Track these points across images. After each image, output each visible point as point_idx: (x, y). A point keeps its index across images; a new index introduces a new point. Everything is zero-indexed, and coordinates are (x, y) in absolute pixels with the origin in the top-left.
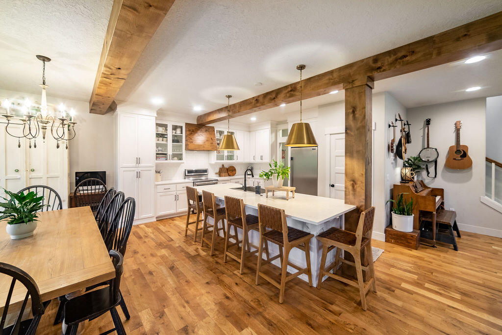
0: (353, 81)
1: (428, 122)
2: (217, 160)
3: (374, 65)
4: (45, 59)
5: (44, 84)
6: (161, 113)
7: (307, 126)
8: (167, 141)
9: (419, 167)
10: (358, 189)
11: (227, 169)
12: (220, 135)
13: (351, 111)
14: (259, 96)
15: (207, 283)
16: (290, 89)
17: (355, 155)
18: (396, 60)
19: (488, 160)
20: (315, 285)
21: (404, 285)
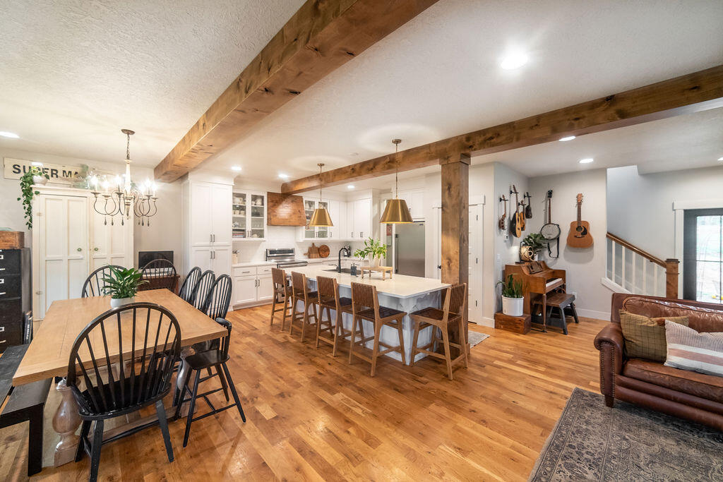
0: (448, 157)
1: (550, 194)
2: (306, 237)
3: (466, 143)
4: (129, 132)
5: (128, 158)
6: (239, 180)
7: (403, 202)
8: (245, 214)
9: (539, 245)
10: (453, 268)
11: (319, 249)
12: (310, 206)
13: (447, 187)
14: (355, 165)
15: (300, 364)
16: (388, 160)
17: (450, 232)
18: (485, 140)
20: (408, 364)
21: (496, 362)
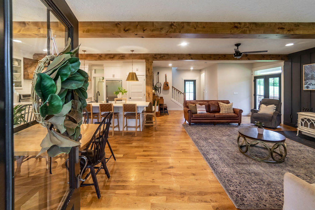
0: (148, 60)
1: (158, 73)
3: (155, 57)
7: (135, 73)
10: (150, 96)
13: (148, 70)
16: (122, 56)
17: (149, 85)
19: (173, 87)
20: (141, 130)
21: (162, 124)
